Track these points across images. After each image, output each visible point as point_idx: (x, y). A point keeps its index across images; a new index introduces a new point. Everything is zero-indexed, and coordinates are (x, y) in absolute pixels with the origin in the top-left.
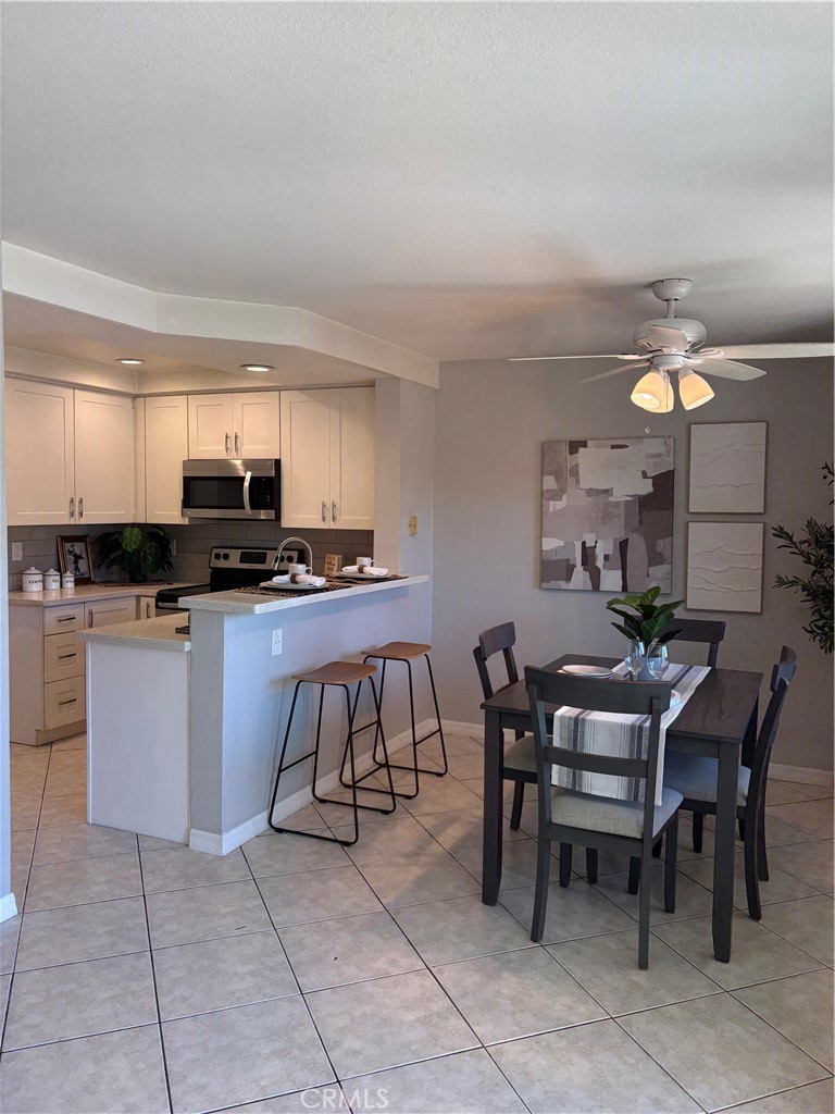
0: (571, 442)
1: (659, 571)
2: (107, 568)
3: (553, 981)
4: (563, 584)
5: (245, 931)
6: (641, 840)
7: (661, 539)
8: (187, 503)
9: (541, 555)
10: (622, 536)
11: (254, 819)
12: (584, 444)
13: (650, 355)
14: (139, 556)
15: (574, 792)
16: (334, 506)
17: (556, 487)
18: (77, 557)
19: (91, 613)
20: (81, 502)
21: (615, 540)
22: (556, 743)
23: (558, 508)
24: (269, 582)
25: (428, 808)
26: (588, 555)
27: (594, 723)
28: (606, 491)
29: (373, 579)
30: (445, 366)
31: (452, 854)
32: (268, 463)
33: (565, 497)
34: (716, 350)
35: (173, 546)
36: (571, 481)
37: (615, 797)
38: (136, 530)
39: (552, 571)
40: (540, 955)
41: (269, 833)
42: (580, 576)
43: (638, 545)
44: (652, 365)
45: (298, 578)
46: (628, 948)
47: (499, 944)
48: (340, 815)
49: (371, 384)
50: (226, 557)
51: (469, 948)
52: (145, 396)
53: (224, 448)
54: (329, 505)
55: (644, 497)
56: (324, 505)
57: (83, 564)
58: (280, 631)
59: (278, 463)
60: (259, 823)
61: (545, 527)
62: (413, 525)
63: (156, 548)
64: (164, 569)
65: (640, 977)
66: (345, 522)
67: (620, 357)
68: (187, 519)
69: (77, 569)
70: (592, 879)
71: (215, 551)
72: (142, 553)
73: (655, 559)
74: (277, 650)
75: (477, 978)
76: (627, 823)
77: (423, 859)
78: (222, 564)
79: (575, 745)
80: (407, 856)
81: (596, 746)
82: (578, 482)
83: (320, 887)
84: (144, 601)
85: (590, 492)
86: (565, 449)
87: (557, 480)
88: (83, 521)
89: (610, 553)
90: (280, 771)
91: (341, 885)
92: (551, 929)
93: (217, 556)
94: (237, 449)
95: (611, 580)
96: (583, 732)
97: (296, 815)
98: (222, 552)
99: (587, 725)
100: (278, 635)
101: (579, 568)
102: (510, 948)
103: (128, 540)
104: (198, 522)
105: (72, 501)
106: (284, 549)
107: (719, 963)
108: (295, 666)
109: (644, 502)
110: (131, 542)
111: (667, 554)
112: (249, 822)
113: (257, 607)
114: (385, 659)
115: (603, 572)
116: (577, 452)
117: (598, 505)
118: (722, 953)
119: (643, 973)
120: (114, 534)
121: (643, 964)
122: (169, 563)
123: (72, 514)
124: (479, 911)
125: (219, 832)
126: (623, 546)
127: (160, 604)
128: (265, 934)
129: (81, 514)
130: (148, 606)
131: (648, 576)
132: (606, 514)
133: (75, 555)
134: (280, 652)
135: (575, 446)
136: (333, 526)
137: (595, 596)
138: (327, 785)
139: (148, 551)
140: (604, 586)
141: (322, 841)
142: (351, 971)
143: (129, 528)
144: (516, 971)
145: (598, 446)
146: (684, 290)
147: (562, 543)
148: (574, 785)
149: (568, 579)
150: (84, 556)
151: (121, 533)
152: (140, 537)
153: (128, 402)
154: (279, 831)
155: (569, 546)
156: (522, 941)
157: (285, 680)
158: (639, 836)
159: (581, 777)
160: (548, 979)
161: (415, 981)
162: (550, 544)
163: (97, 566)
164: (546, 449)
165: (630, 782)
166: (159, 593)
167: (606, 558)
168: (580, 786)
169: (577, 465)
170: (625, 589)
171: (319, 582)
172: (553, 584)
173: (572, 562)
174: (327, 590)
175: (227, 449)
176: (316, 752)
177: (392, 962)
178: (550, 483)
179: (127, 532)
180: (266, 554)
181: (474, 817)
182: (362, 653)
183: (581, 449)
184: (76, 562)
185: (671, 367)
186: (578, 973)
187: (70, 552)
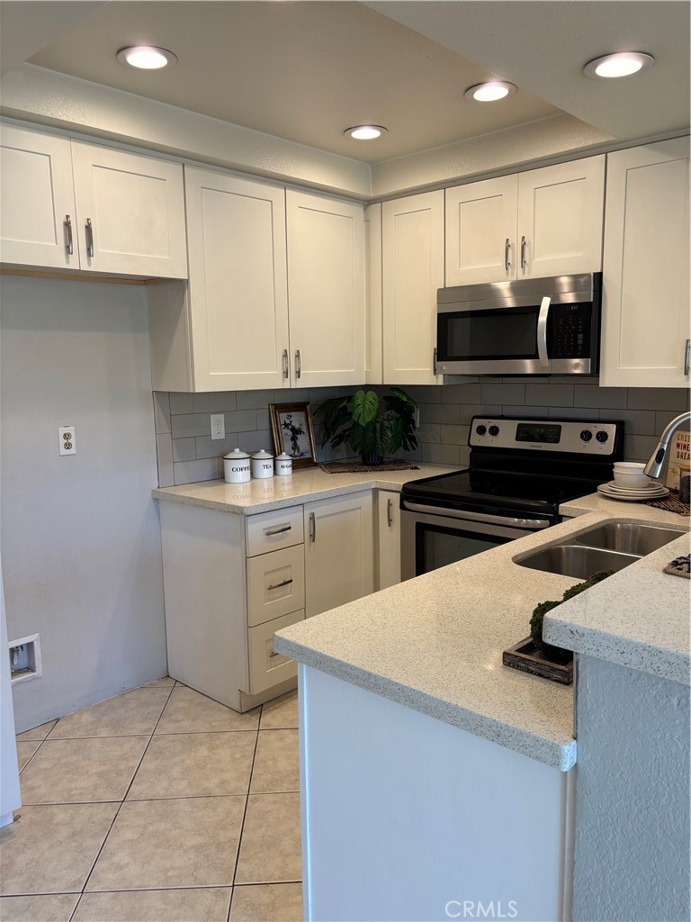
2: (333, 447)
8: (443, 352)
14: (375, 430)
18: (296, 432)
19: (312, 518)
20: (298, 356)
32: (581, 279)
35: (417, 416)
38: (371, 395)
50: (494, 431)
52: (380, 200)
53: (502, 263)
56: (688, 348)
57: (303, 442)
59: (599, 278)
63: (397, 419)
64: (406, 448)
68: (441, 377)
69: (295, 447)
71: (477, 423)
72: (378, 426)
78: (487, 441)
84: (383, 497)
88: (301, 384)
93: (481, 430)
94: (523, 262)
98: (488, 424)
103: (360, 409)
104: (454, 381)
105: (285, 355)
110: (365, 411)
120: (342, 399)
122: (413, 439)
123: (286, 374)
127: (407, 504)
129: (298, 374)
130: (389, 504)
133: (293, 429)
139: (386, 424)
143: (362, 392)
150: (304, 430)
151: (350, 399)
152: (377, 405)
153: (356, 211)
163: (321, 443)
166: (404, 487)
175: (507, 264)
179: (359, 395)
180: (559, 427)
184: (294, 439)
187: (286, 425)
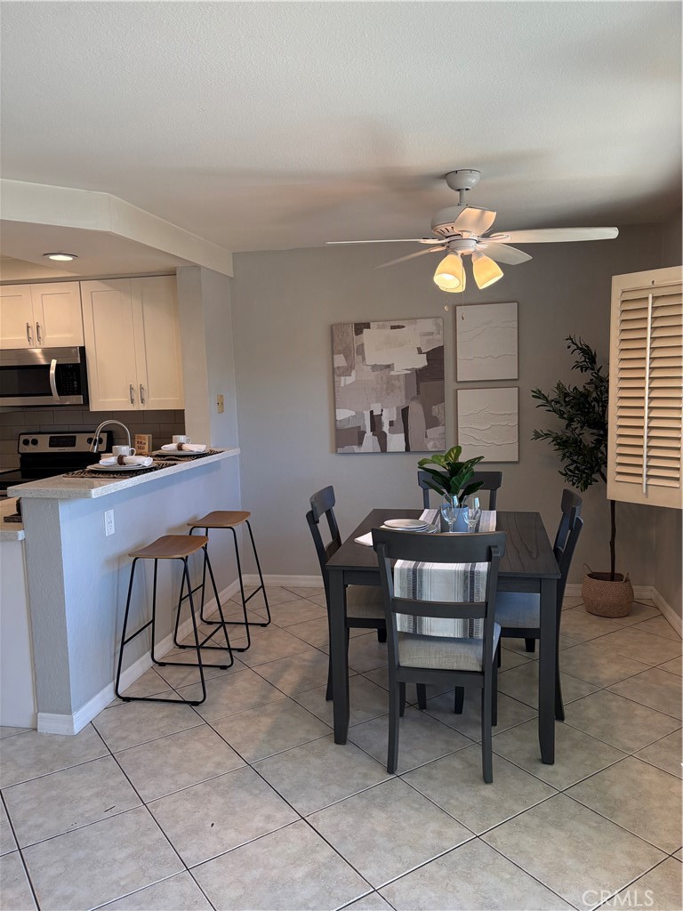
0: (356, 324)
1: (434, 432)
3: (417, 810)
4: (356, 449)
5: (114, 812)
6: (482, 673)
7: (435, 405)
9: (336, 424)
10: (403, 404)
11: (102, 692)
12: (368, 326)
13: (447, 240)
15: (416, 636)
16: (142, 388)
17: (345, 365)
21: (397, 408)
22: (397, 593)
23: (348, 383)
24: (96, 465)
25: (262, 658)
26: (376, 421)
27: (431, 572)
28: (389, 367)
29: (194, 455)
30: (237, 256)
31: (295, 699)
32: (73, 350)
33: (353, 373)
34: (505, 234)
36: (358, 358)
37: (452, 636)
39: (346, 438)
40: (399, 787)
41: (116, 703)
42: (370, 441)
43: (416, 410)
44: (449, 249)
45: (125, 460)
46: (471, 765)
47: (360, 781)
48: (182, 676)
49: (172, 273)
50: (34, 442)
51: (335, 790)
53: (26, 337)
54: (137, 388)
55: (420, 370)
56: (131, 389)
58: (111, 512)
59: (83, 350)
60: (107, 695)
61: (337, 399)
62: (220, 404)
65: (487, 791)
66: (153, 404)
67: (422, 241)
70: (422, 705)
71: (23, 437)
73: (432, 422)
74: (110, 530)
75: (350, 819)
76: (469, 659)
77: (270, 708)
78: (31, 449)
79: (414, 593)
80: (253, 707)
81: (432, 594)
82: (364, 359)
83: (180, 751)
85: (374, 367)
86: (351, 330)
87: (346, 358)
89: (394, 419)
90: (123, 643)
91: (199, 746)
92: (403, 759)
93: (26, 442)
94: (39, 338)
95: (396, 442)
96: (421, 582)
97: (139, 682)
98: (30, 438)
99: (424, 574)
100: (110, 515)
101: (369, 434)
102: (371, 783)
106: (102, 432)
107: (546, 766)
108: (128, 544)
109: (420, 375)
111: (440, 417)
112: (98, 696)
113: (93, 491)
114: (207, 528)
115: (389, 436)
116: (362, 332)
117: (382, 378)
118: (548, 757)
119: (488, 786)
121: (487, 779)
124: (334, 753)
125: (70, 712)
126: (405, 413)
128: (136, 811)
131: (426, 437)
132: (390, 386)
134: (113, 532)
135: (360, 328)
136: (142, 408)
137: (384, 457)
138: (163, 648)
140: (390, 448)
141: (171, 704)
142: (230, 836)
144: (383, 807)
145: (379, 327)
146: (474, 181)
147: (353, 413)
148: (415, 629)
149: (360, 443)
154: (127, 700)
155: (360, 415)
156: (379, 775)
157: (119, 558)
158: (479, 669)
159: (421, 622)
160: (412, 808)
161: (293, 833)
162: (343, 414)
164: (333, 331)
165: (465, 623)
167: (391, 423)
168: (421, 629)
169: (363, 344)
170: (407, 449)
171: (147, 461)
172: (347, 449)
173: (362, 429)
174: (155, 469)
175: (29, 338)
176: (153, 621)
177: (268, 818)
178: (340, 361)
180: (75, 437)
181: (304, 660)
182: (188, 525)
183: (365, 330)
185: (466, 251)
186: (436, 798)
